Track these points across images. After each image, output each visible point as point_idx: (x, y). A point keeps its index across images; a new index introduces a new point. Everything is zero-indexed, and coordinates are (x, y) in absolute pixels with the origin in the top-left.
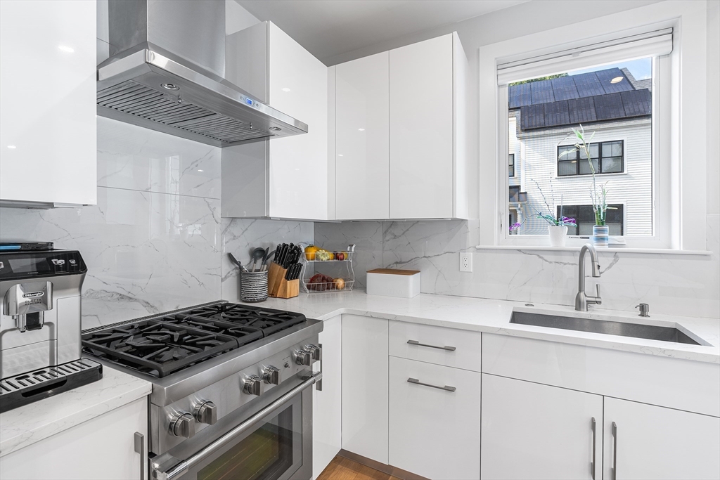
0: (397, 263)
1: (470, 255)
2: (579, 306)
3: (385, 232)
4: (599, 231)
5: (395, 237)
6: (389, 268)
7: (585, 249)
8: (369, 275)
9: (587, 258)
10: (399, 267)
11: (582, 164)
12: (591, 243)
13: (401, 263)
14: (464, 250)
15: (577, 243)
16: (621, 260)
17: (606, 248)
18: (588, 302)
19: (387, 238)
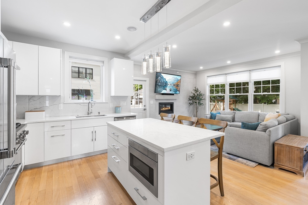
0: (35, 109)
1: (62, 105)
2: (88, 114)
3: (30, 99)
4: (92, 99)
5: (34, 100)
6: (32, 110)
7: (89, 102)
8: (26, 113)
9: (90, 104)
10: (36, 110)
11: (80, 74)
12: (90, 101)
13: (37, 109)
14: (60, 104)
15: (87, 101)
16: (95, 104)
17: (93, 102)
18: (90, 113)
19: (31, 101)
